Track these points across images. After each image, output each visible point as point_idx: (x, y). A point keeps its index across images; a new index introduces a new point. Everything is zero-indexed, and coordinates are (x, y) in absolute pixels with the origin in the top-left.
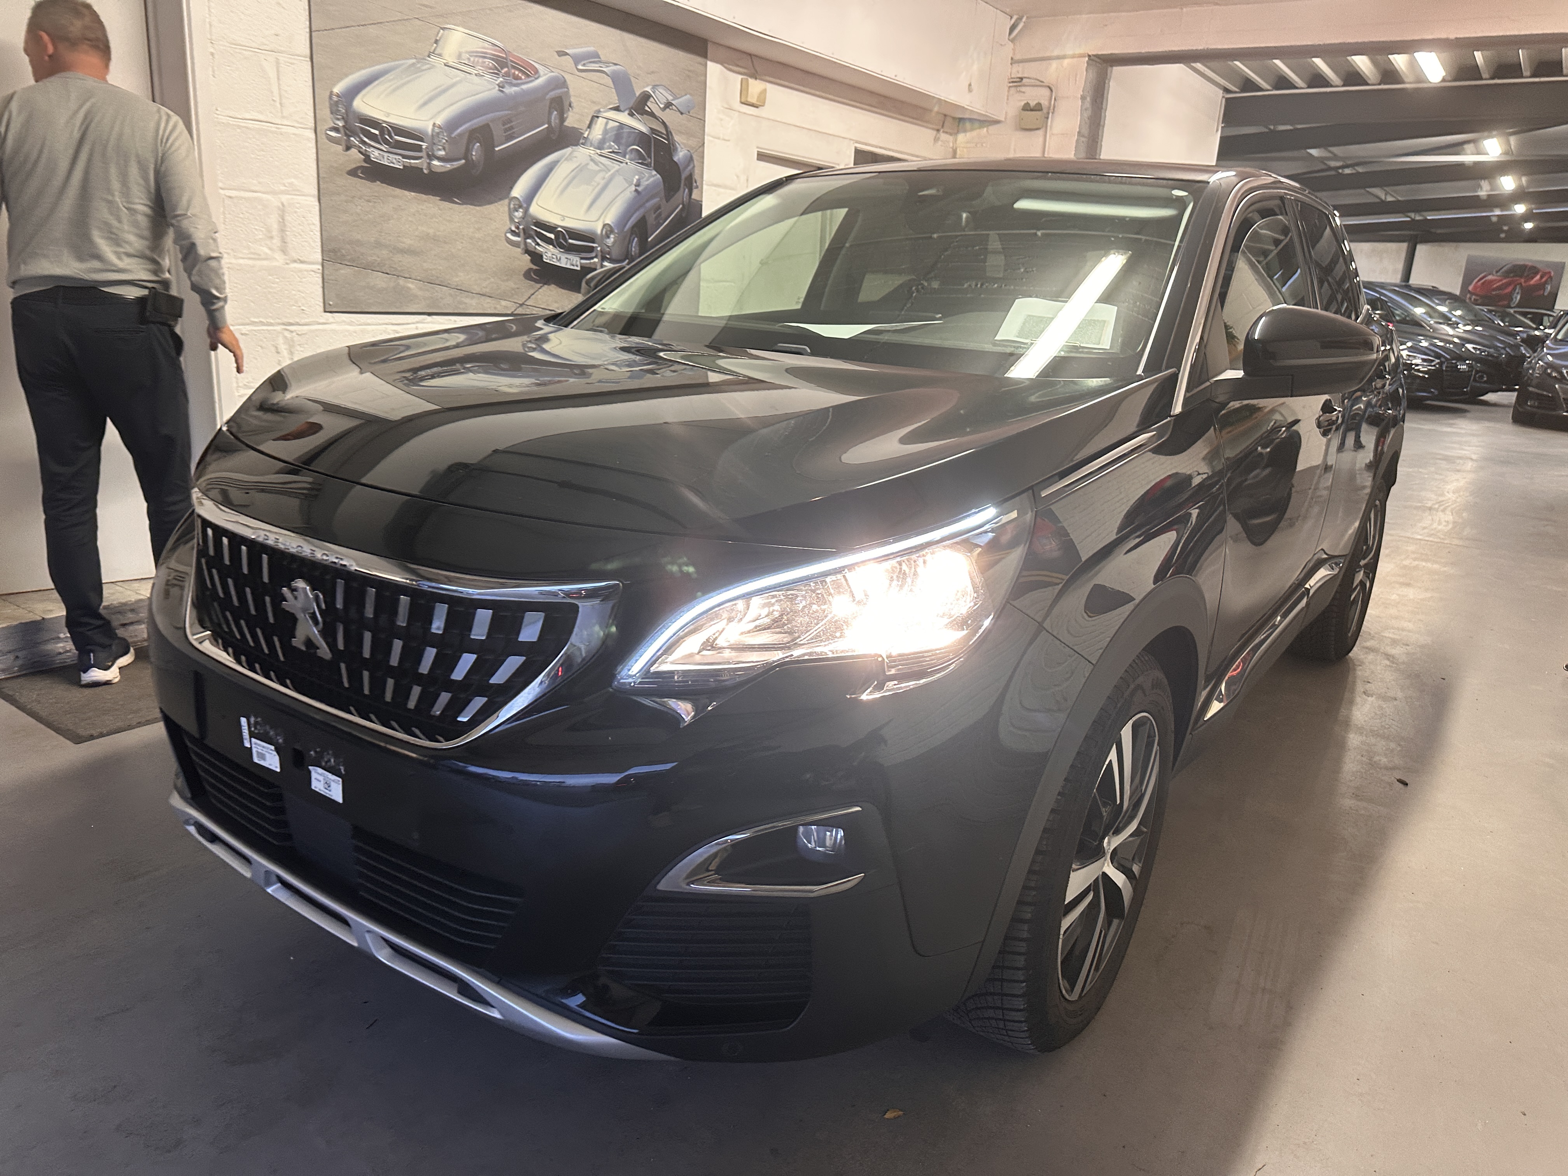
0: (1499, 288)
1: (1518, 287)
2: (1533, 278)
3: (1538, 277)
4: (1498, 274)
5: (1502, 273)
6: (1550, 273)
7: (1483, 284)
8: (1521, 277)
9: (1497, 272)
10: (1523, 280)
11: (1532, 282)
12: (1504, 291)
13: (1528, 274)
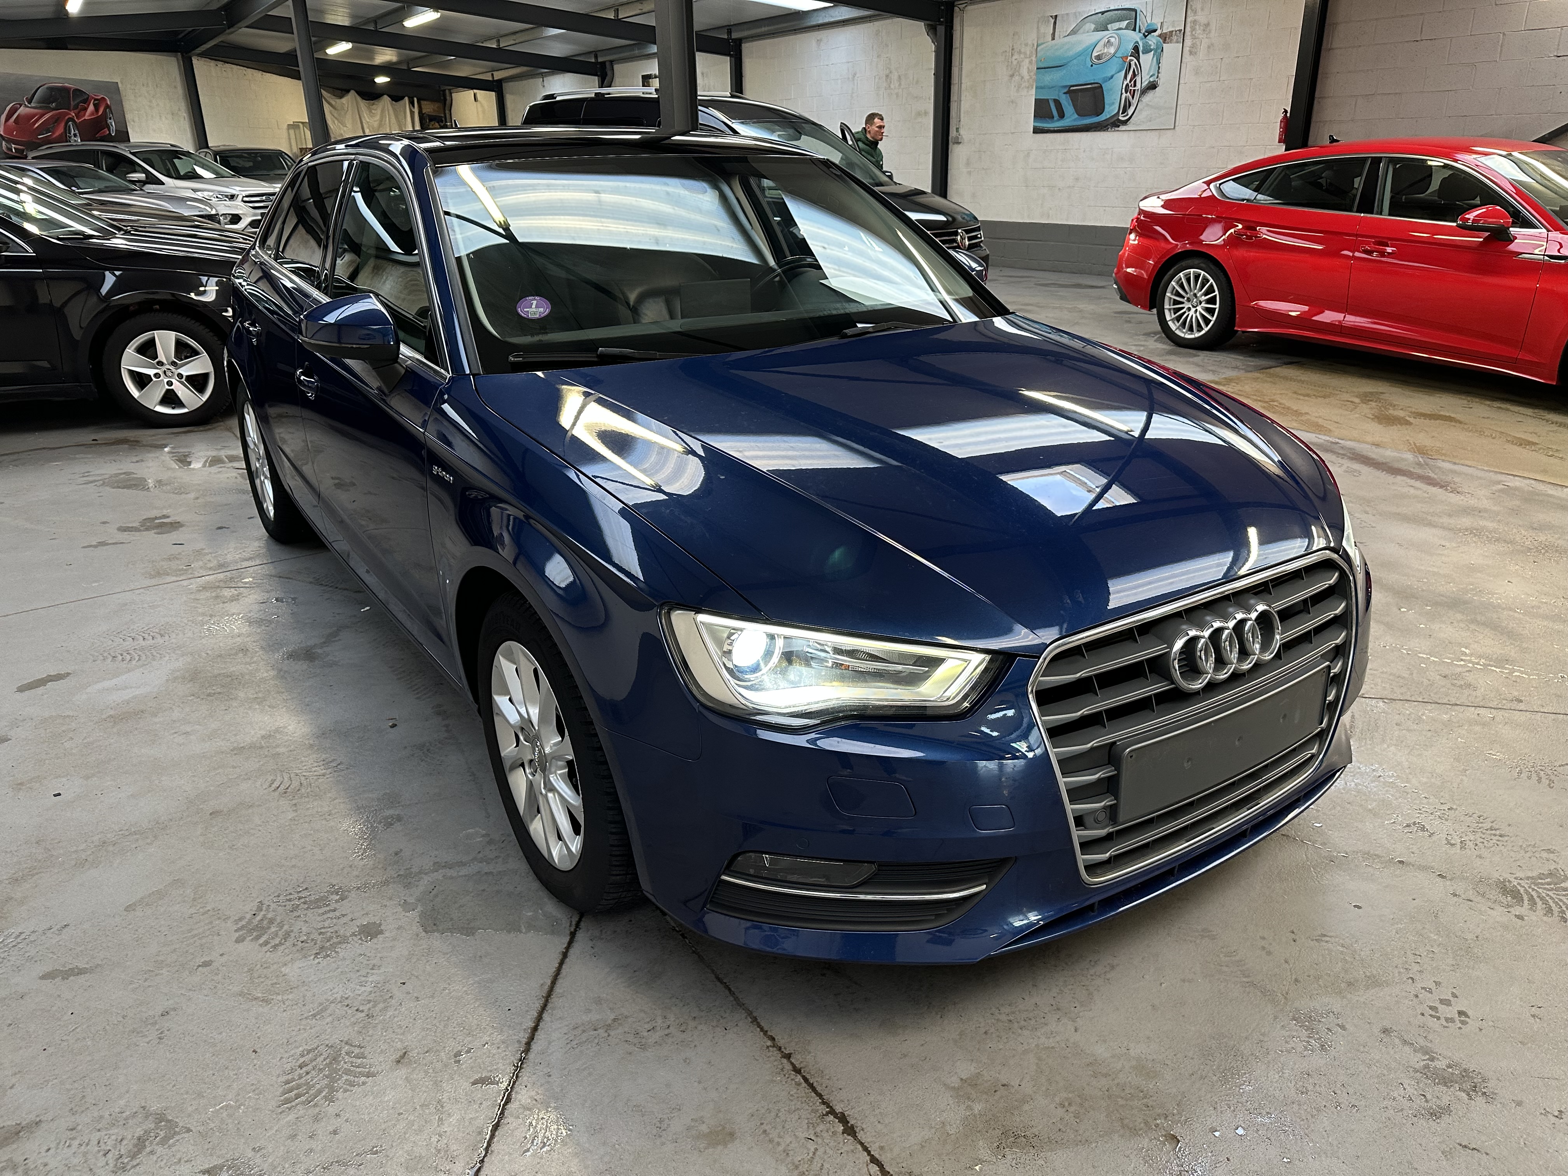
0: (44, 128)
1: (70, 124)
2: (86, 109)
3: (91, 108)
4: (33, 105)
5: (39, 102)
6: (103, 99)
7: (16, 121)
9: (30, 103)
10: (73, 112)
11: (88, 115)
12: (53, 133)
13: (76, 102)
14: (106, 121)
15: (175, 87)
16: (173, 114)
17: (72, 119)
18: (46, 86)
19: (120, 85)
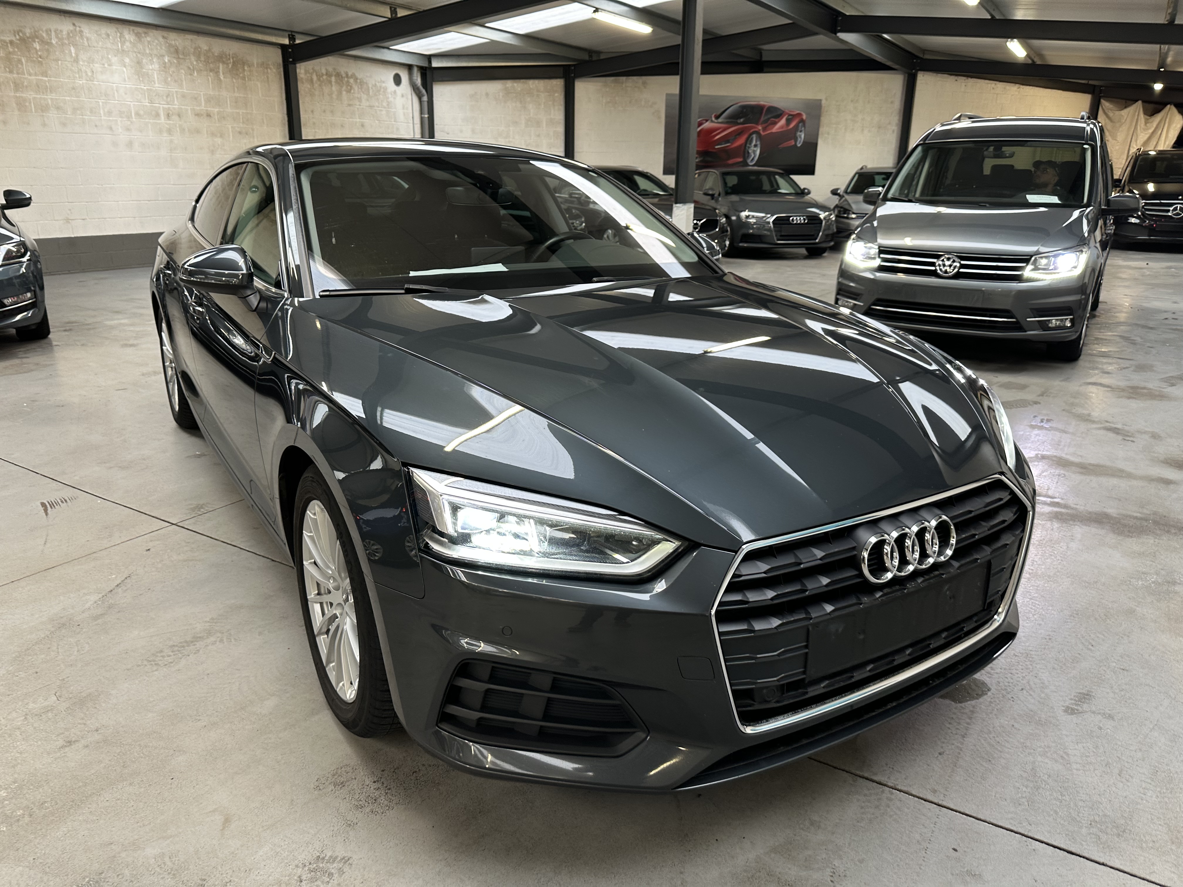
0: (725, 139)
1: (754, 136)
2: (775, 123)
4: (720, 120)
5: (727, 118)
6: (799, 115)
8: (757, 124)
9: (717, 117)
10: (760, 128)
11: (776, 128)
12: (732, 144)
13: (766, 118)
14: (795, 134)
15: (892, 102)
16: (879, 128)
17: (757, 133)
18: (739, 104)
19: (823, 102)
